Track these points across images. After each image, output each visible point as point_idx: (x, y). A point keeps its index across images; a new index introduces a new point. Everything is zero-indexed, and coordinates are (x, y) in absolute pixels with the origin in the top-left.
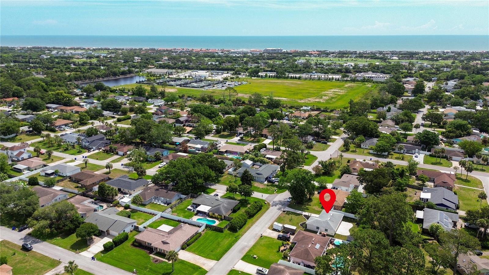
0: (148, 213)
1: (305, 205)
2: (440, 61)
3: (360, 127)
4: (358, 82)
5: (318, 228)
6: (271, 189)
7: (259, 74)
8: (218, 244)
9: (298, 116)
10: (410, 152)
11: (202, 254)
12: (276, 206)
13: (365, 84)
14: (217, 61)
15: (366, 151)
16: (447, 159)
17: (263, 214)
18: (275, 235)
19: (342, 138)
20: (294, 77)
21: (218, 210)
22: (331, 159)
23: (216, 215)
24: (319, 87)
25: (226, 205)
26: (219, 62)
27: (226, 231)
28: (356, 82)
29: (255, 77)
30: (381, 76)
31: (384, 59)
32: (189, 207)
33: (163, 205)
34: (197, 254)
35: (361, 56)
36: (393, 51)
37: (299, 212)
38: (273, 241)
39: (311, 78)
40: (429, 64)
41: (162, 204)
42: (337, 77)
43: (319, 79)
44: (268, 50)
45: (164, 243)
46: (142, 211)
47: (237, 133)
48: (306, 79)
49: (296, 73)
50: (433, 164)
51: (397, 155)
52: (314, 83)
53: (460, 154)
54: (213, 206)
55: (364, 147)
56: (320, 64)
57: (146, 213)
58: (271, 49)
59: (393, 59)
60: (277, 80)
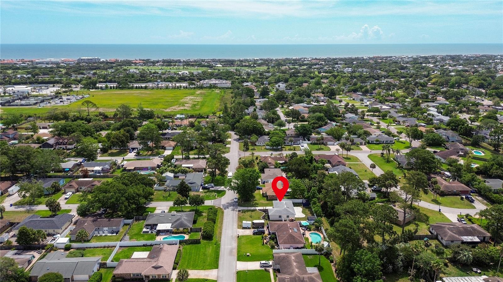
0: (101, 247)
1: (252, 201)
2: (257, 67)
3: (251, 128)
4: (206, 89)
5: (280, 217)
6: (211, 195)
7: (97, 85)
8: (205, 255)
9: (179, 125)
10: (296, 143)
11: (197, 268)
12: (228, 208)
13: (213, 91)
14: (29, 73)
15: (263, 148)
16: (324, 145)
17: (223, 218)
18: (249, 232)
19: (234, 140)
20: (139, 86)
21: (182, 225)
22: (240, 159)
23: (181, 229)
24: (172, 95)
25: (186, 218)
26: (32, 75)
27: (203, 242)
28: (204, 89)
29: (92, 89)
30: (224, 82)
31: (210, 67)
32: (144, 230)
33: (111, 235)
34: (192, 269)
35: (187, 64)
36: (213, 59)
37: (252, 208)
38: (251, 237)
39: (158, 88)
40: (252, 70)
41: (108, 235)
42: (184, 84)
43: (167, 88)
44: (83, 59)
45: (156, 268)
46: (90, 248)
47: (129, 149)
48: (153, 88)
49: (138, 83)
50: (317, 150)
51: (289, 147)
52: (164, 92)
53: (332, 139)
54: (173, 221)
55: (259, 144)
56: (155, 73)
57: (98, 247)
58: (87, 58)
59: (218, 67)
60: (121, 90)
